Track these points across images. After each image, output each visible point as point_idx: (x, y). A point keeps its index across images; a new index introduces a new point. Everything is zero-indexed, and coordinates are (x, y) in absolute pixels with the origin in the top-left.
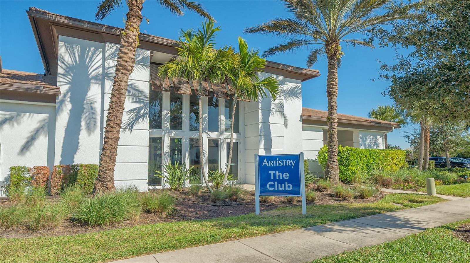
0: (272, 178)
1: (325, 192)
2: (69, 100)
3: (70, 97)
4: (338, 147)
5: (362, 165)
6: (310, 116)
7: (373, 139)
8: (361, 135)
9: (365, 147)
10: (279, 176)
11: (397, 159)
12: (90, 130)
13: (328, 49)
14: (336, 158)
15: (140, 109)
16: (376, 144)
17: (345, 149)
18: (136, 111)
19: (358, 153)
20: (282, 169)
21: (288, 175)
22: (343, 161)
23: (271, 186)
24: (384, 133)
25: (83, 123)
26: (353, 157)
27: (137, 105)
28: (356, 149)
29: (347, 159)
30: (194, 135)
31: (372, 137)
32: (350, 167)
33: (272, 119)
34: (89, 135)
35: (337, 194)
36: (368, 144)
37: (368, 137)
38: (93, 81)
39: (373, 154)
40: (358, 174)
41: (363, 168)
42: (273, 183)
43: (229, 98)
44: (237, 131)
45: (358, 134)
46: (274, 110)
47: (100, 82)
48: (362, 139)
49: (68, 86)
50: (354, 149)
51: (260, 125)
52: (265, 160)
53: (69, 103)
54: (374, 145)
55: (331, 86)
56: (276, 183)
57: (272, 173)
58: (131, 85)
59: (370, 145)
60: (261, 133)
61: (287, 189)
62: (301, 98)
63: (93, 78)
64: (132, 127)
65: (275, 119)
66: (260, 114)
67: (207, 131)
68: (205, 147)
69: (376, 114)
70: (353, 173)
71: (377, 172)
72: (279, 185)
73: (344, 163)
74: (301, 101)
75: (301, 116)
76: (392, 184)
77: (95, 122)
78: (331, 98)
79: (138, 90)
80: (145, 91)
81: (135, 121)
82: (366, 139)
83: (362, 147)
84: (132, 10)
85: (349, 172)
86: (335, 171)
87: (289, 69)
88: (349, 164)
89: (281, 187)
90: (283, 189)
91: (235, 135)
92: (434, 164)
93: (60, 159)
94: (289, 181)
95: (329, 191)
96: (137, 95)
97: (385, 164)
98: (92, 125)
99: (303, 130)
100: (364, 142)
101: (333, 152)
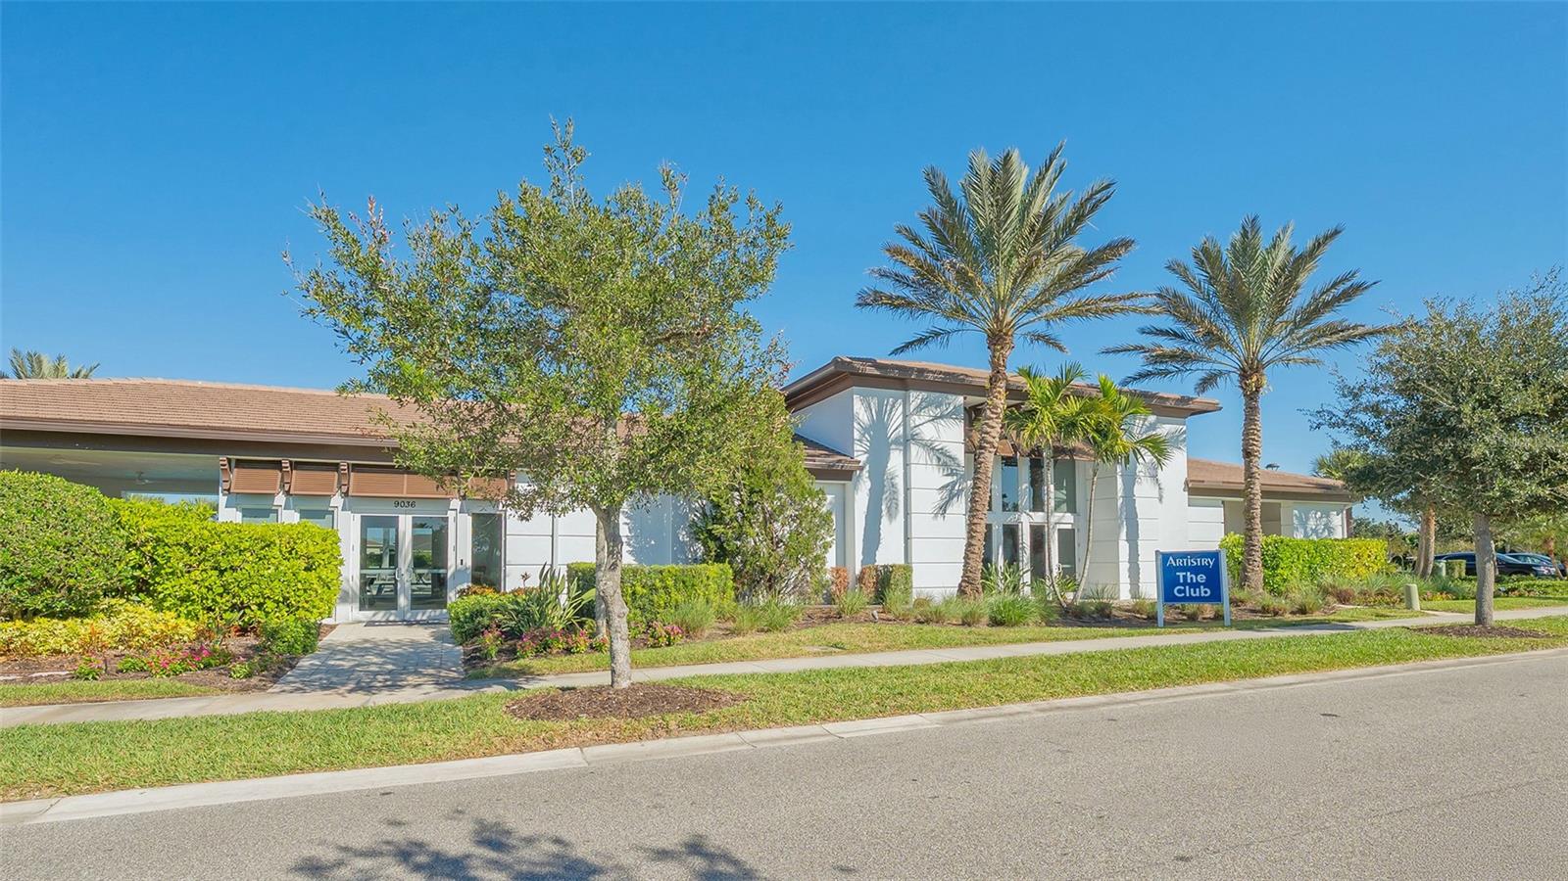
0: (1181, 581)
1: (1242, 607)
2: (867, 475)
3: (869, 472)
4: (1260, 539)
5: (1300, 567)
6: (1203, 481)
7: (1321, 517)
8: (1296, 512)
9: (1306, 535)
10: (1192, 578)
11: (1369, 556)
12: (891, 516)
13: (1246, 383)
14: (1257, 557)
15: (954, 484)
16: (1328, 528)
17: (1269, 541)
18: (949, 487)
19: (1295, 547)
20: (1196, 570)
21: (1205, 577)
22: (1266, 561)
23: (1179, 591)
24: (1345, 505)
25: (883, 507)
26: (1285, 553)
27: (949, 479)
28: (1290, 541)
29: (1274, 558)
30: (1011, 518)
31: (1319, 513)
32: (1279, 571)
33: (1137, 490)
34: (891, 522)
35: (1263, 607)
36: (1312, 529)
37: (1312, 514)
38: (893, 447)
39: (1322, 549)
40: (1294, 582)
41: (1302, 572)
42: (1182, 588)
43: (1068, 458)
44: (1072, 509)
45: (1291, 511)
46: (1141, 474)
47: (902, 448)
48: (1300, 519)
49: (866, 455)
50: (1286, 539)
51: (1120, 501)
52: (1171, 558)
53: (868, 480)
54: (1324, 530)
55: (1251, 441)
56: (1187, 587)
57: (1181, 574)
58: (942, 449)
59: (1315, 531)
60: (1121, 513)
61: (1203, 595)
62: (1185, 449)
63: (894, 442)
64: (945, 511)
65: (1143, 489)
66: (1119, 480)
67: (1028, 511)
68: (1026, 539)
69: (1329, 467)
70: (1285, 580)
71: (1327, 579)
72: (1192, 590)
73: (1271, 564)
74: (1185, 454)
75: (1186, 483)
76: (1354, 597)
77: (897, 504)
78: (1251, 461)
79: (950, 457)
80: (957, 457)
81: (947, 502)
82: (1307, 519)
83: (1299, 536)
84: (998, 372)
85: (1277, 579)
86: (1257, 574)
87: (1168, 404)
88: (1278, 566)
89: (1195, 593)
90: (1198, 594)
91: (1069, 518)
92: (1464, 566)
93: (861, 557)
94: (1205, 585)
95: (1249, 606)
96: (949, 463)
97: (1344, 565)
98: (893, 509)
99: (1189, 505)
100: (1304, 524)
101: (1254, 546)
